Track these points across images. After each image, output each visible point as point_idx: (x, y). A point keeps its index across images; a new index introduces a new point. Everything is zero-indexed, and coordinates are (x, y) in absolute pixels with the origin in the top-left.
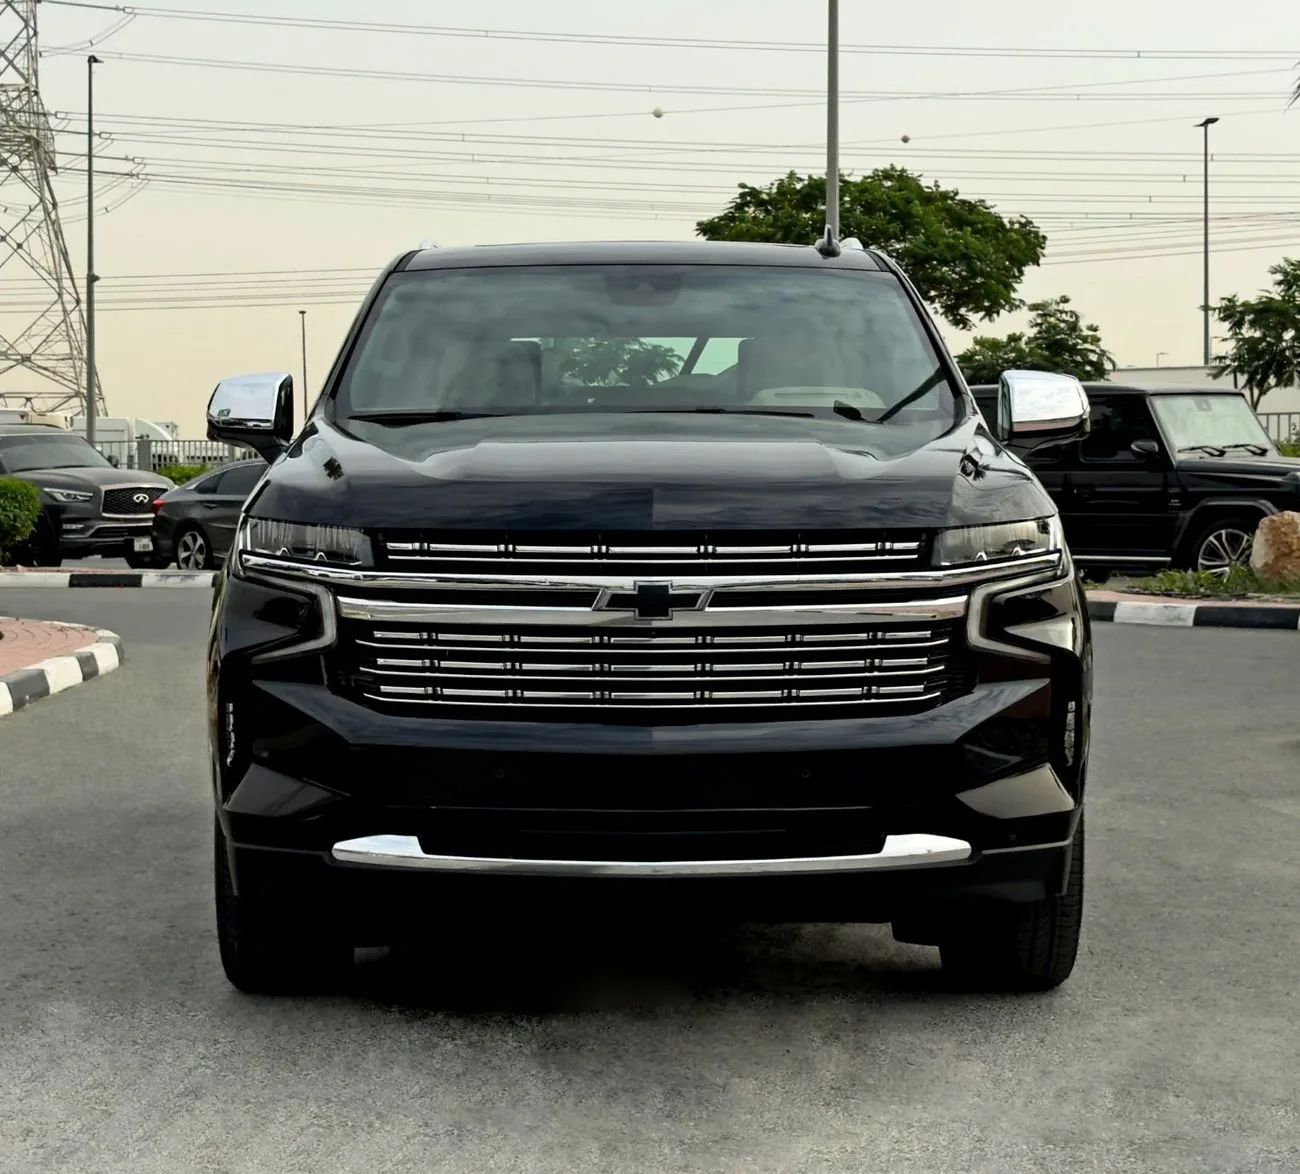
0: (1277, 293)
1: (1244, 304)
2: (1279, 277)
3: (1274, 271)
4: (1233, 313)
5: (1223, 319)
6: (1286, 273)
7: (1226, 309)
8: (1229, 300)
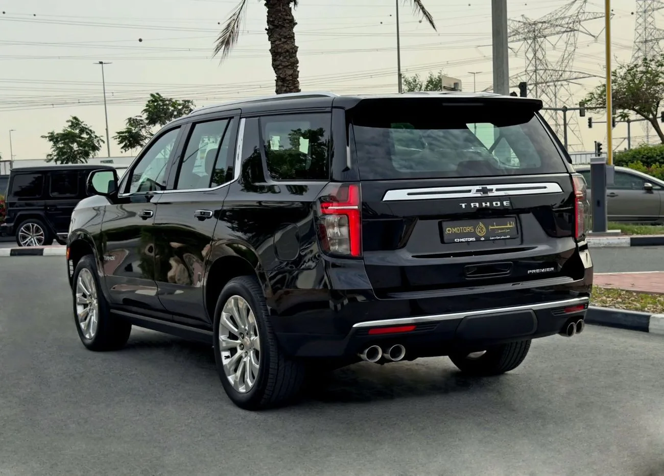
0: (69, 130)
1: (57, 134)
2: (70, 124)
3: (68, 121)
4: (53, 138)
5: (50, 140)
6: (72, 122)
7: (50, 136)
8: (51, 133)
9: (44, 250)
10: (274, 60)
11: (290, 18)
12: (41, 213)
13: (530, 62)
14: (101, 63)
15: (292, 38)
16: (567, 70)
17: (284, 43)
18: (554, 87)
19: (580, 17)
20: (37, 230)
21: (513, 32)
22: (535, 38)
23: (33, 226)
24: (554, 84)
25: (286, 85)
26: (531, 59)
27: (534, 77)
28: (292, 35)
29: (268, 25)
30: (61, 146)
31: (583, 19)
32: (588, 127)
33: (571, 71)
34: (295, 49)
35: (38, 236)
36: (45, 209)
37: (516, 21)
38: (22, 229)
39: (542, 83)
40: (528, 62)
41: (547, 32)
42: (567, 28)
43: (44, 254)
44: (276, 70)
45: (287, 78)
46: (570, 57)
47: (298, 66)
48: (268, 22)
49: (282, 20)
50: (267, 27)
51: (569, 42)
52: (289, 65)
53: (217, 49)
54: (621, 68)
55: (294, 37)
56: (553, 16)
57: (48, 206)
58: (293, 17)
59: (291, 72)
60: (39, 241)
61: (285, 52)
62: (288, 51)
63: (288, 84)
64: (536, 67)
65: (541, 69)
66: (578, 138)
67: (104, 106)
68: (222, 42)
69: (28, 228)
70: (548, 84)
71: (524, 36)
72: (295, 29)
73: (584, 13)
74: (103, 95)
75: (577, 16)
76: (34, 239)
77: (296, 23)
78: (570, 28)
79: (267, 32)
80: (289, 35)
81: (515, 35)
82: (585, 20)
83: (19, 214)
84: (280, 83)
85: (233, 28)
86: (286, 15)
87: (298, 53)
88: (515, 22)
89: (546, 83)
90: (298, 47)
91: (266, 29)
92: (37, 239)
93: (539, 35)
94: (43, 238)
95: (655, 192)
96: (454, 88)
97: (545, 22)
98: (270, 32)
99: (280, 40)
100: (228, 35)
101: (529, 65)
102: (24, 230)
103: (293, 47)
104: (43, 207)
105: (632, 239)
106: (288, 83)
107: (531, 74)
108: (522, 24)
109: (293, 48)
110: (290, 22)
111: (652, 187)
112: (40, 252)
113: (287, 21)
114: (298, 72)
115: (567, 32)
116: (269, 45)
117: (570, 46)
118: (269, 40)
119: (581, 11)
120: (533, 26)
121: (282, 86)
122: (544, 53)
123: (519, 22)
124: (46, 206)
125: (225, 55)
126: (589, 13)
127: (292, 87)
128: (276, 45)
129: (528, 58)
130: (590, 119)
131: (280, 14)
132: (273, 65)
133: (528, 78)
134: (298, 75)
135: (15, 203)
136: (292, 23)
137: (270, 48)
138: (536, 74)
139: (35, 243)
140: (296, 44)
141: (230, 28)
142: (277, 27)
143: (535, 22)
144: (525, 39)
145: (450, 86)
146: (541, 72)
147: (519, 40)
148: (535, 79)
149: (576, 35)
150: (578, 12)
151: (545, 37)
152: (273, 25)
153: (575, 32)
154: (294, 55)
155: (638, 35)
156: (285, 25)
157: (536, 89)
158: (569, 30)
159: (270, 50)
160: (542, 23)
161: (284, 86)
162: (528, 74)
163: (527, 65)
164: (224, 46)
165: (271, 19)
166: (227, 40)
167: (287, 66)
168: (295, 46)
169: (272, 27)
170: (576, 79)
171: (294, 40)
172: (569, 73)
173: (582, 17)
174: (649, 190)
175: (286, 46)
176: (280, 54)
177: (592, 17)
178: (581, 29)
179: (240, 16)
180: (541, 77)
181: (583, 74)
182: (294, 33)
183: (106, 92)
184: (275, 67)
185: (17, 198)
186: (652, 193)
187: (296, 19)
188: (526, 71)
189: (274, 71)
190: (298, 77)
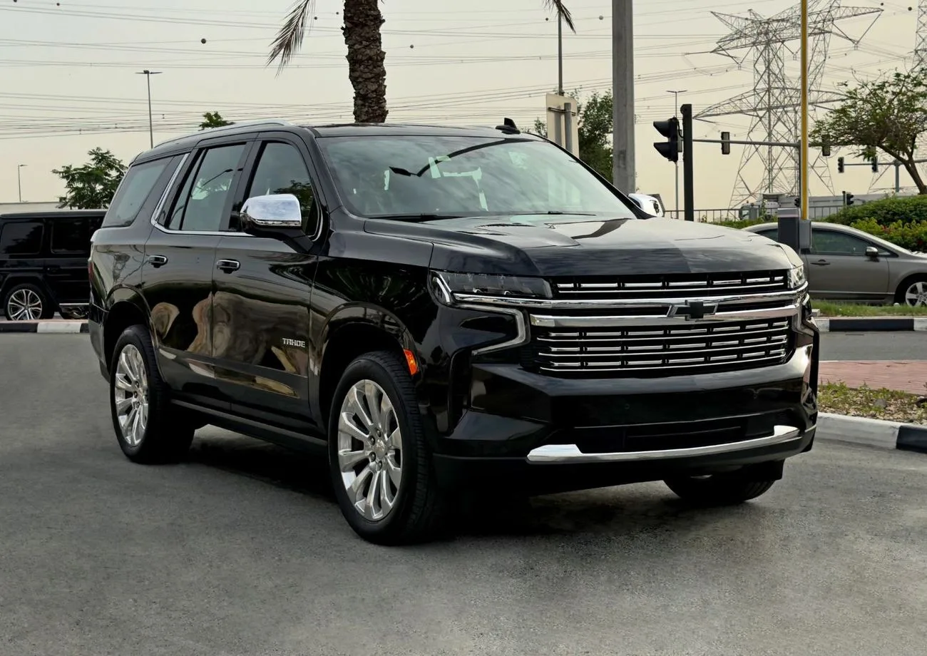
0: (93, 164)
1: (75, 170)
2: (93, 156)
3: (91, 154)
4: (68, 174)
5: (64, 178)
6: (97, 155)
7: (65, 172)
8: (67, 168)
9: (39, 326)
10: (352, 70)
11: (375, 13)
12: (40, 276)
13: (761, 77)
14: (146, 72)
15: (377, 40)
16: (814, 89)
17: (366, 47)
18: (794, 114)
19: (833, 13)
20: (33, 299)
21: (736, 34)
22: (768, 44)
23: (27, 293)
24: (794, 109)
25: (367, 104)
26: (761, 73)
27: (766, 98)
28: (378, 37)
29: (344, 23)
30: (80, 185)
31: (838, 16)
32: (838, 171)
33: (819, 91)
34: (381, 56)
35: (33, 306)
36: (44, 272)
37: (742, 18)
38: (13, 296)
39: (777, 107)
40: (758, 77)
41: (786, 34)
42: (815, 28)
43: (38, 331)
44: (355, 83)
45: (369, 95)
46: (818, 70)
47: (385, 79)
48: (345, 19)
49: (363, 16)
50: (344, 26)
51: (817, 49)
52: (372, 78)
53: (274, 55)
54: (863, 87)
55: (380, 39)
56: (795, 12)
57: (49, 266)
58: (379, 12)
59: (374, 87)
60: (35, 314)
61: (368, 60)
62: (370, 58)
63: (371, 103)
64: (769, 84)
65: (777, 88)
66: (828, 187)
67: (149, 133)
68: (280, 46)
69: (20, 296)
70: (785, 109)
71: (753, 40)
72: (383, 29)
73: (839, 7)
74: (149, 117)
75: (829, 12)
76: (28, 311)
77: (384, 21)
78: (819, 29)
79: (343, 31)
80: (373, 36)
81: (738, 38)
82: (840, 18)
83: (10, 275)
84: (360, 102)
85: (297, 25)
86: (370, 10)
87: (385, 61)
88: (740, 20)
89: (784, 107)
90: (385, 53)
91: (342, 28)
92: (33, 311)
93: (774, 38)
94: (41, 309)
95: (882, 259)
96: (565, 110)
97: (783, 20)
98: (347, 32)
99: (361, 43)
100: (289, 36)
101: (759, 81)
102: (15, 299)
103: (378, 52)
104: (41, 268)
105: (831, 321)
106: (370, 101)
107: (762, 95)
108: (750, 22)
109: (378, 55)
110: (374, 19)
111: (877, 253)
112: (33, 329)
113: (371, 17)
114: (385, 87)
115: (815, 34)
116: (345, 50)
117: (818, 55)
118: (346, 43)
119: (835, 4)
120: (766, 26)
121: (362, 105)
122: (780, 64)
123: (747, 19)
124: (45, 267)
125: (284, 63)
126: (847, 7)
127: (376, 108)
128: (355, 50)
129: (757, 71)
130: (841, 161)
131: (361, 8)
132: (350, 77)
133: (757, 100)
134: (384, 91)
135: (5, 262)
136: (378, 20)
137: (347, 54)
138: (769, 95)
139: (30, 318)
140: (383, 48)
141: (293, 27)
142: (356, 25)
143: (768, 19)
144: (754, 44)
145: (560, 107)
146: (777, 92)
147: (745, 46)
148: (767, 102)
149: (827, 40)
150: (831, 7)
151: (783, 42)
152: (352, 23)
153: (826, 34)
154: (380, 63)
155: (921, 40)
156: (368, 24)
157: (769, 116)
158: (816, 31)
159: (347, 57)
160: (778, 21)
161: (365, 106)
162: (758, 94)
163: (756, 81)
164: (283, 50)
165: (349, 15)
166: (287, 42)
167: (369, 79)
168: (382, 52)
169: (349, 25)
170: (827, 101)
171: (380, 43)
172: (817, 93)
173: (836, 13)
174: (874, 257)
175: (368, 51)
176: (360, 62)
177: (851, 14)
178: (834, 30)
179: (306, 10)
180: (777, 99)
181: (839, 96)
182: (380, 34)
183: (152, 113)
184: (354, 79)
185: (8, 255)
186: (878, 261)
187: (384, 15)
188: (754, 90)
189: (352, 86)
190: (385, 94)
